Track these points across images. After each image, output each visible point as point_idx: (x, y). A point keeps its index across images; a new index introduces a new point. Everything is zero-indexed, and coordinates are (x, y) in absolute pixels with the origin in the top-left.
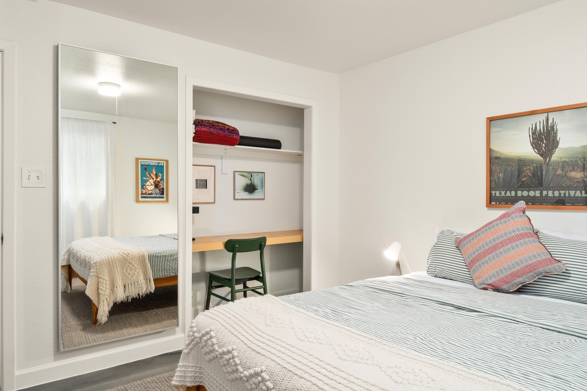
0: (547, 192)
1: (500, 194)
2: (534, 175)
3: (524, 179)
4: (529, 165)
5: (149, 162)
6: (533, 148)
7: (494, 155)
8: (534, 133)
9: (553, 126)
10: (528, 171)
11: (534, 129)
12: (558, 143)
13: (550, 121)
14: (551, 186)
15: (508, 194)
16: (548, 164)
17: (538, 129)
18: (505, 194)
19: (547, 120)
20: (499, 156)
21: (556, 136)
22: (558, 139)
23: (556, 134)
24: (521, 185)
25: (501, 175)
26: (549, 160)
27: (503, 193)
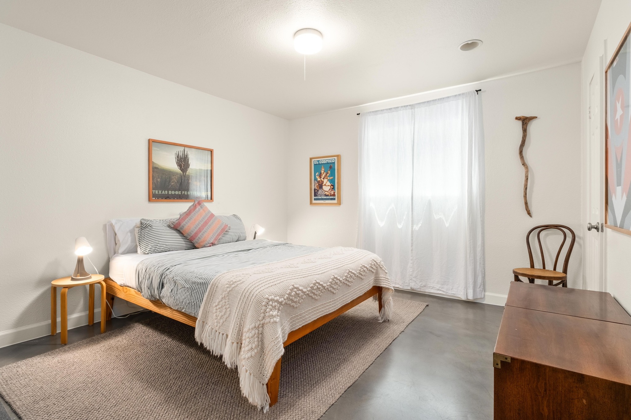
0: (184, 192)
1: (159, 192)
2: (178, 182)
3: (173, 184)
4: (175, 176)
5: (327, 160)
6: (178, 166)
7: (155, 166)
8: (178, 157)
9: (187, 155)
10: (175, 179)
11: (178, 154)
12: (189, 165)
13: (186, 152)
14: (186, 188)
15: (163, 192)
16: (185, 176)
17: (180, 155)
18: (162, 192)
19: (184, 151)
20: (157, 167)
21: (189, 161)
22: (189, 163)
23: (188, 160)
24: (171, 187)
25: (159, 180)
26: (186, 174)
27: (160, 192)
